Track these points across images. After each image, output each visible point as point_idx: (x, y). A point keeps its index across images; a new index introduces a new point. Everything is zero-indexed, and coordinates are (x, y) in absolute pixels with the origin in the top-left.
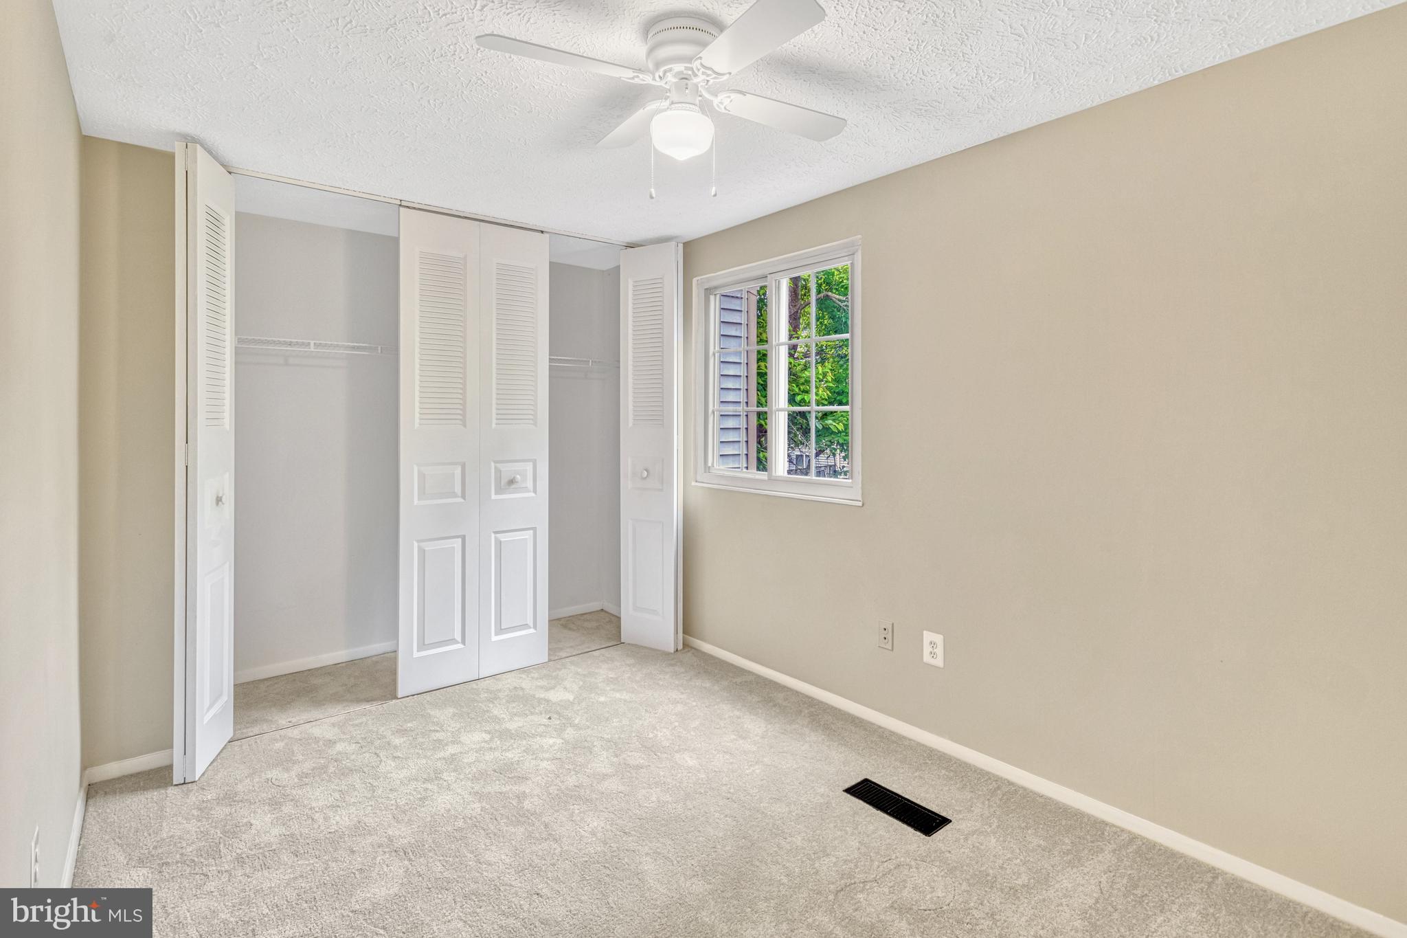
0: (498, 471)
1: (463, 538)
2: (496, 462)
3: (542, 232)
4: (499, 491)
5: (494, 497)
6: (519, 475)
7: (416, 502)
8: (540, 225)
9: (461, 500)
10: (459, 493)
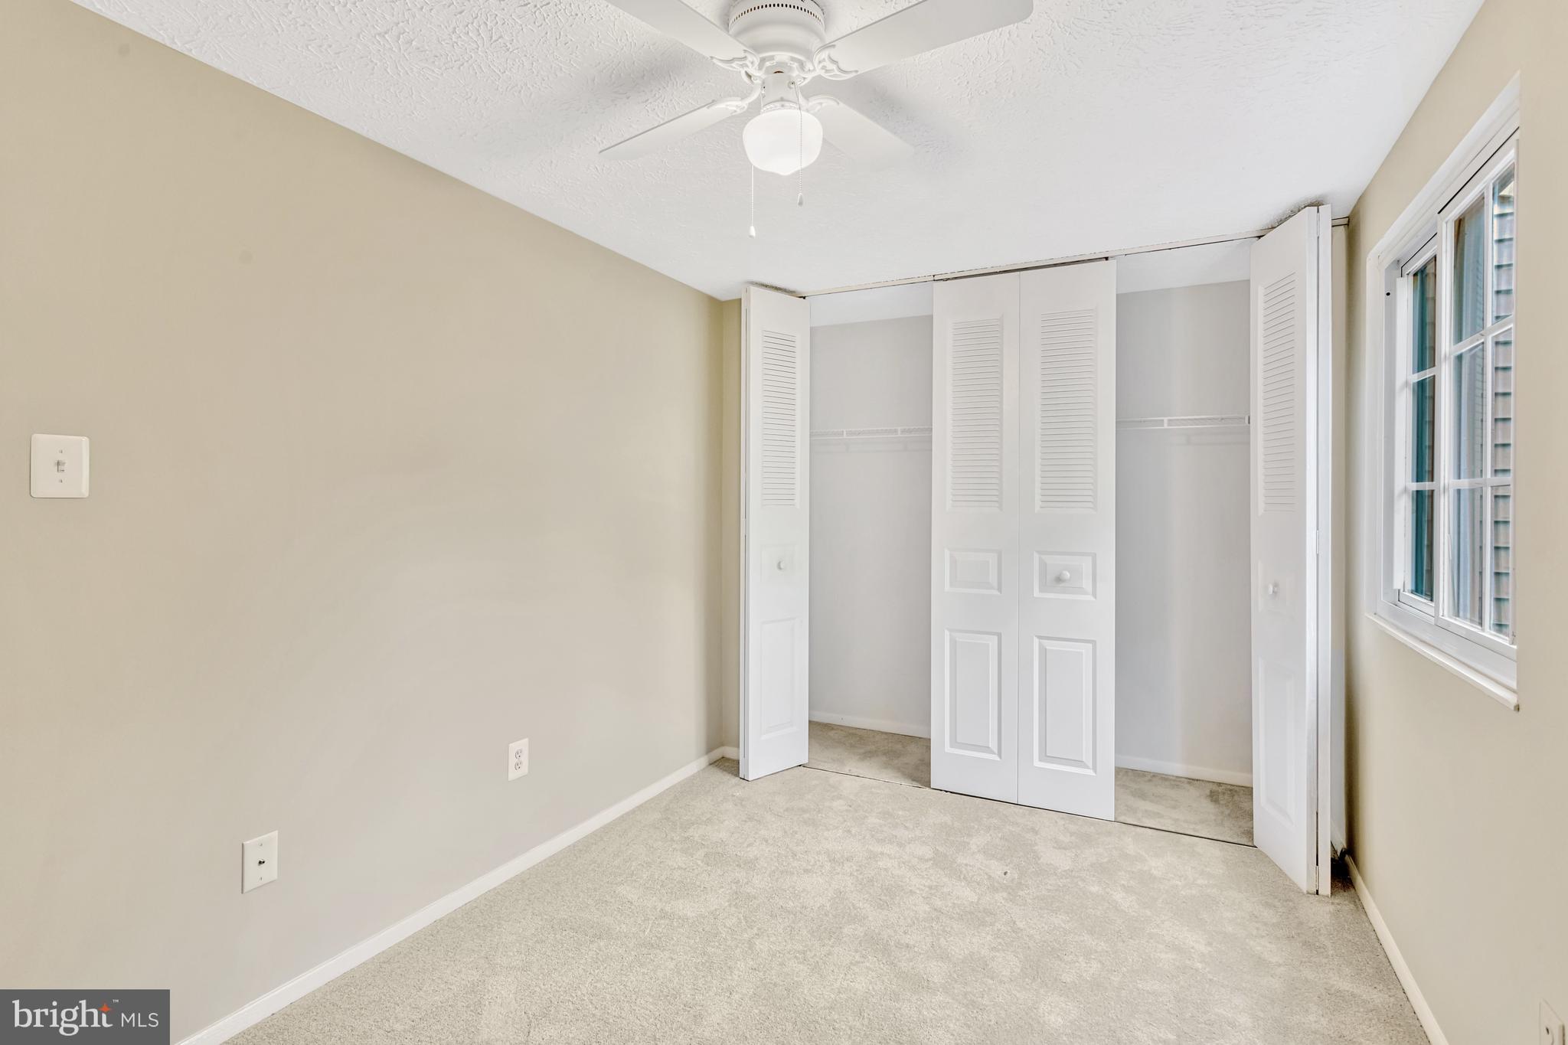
0: (1043, 566)
1: (999, 635)
2: (1039, 552)
3: (1107, 259)
4: (1043, 588)
5: (1037, 593)
6: (1069, 572)
7: (947, 588)
8: (1099, 251)
9: (996, 592)
10: (995, 585)
